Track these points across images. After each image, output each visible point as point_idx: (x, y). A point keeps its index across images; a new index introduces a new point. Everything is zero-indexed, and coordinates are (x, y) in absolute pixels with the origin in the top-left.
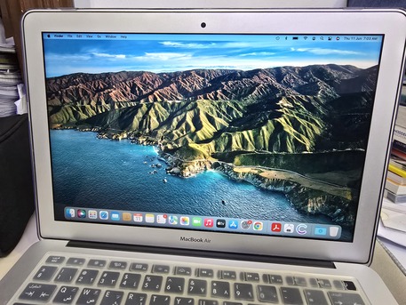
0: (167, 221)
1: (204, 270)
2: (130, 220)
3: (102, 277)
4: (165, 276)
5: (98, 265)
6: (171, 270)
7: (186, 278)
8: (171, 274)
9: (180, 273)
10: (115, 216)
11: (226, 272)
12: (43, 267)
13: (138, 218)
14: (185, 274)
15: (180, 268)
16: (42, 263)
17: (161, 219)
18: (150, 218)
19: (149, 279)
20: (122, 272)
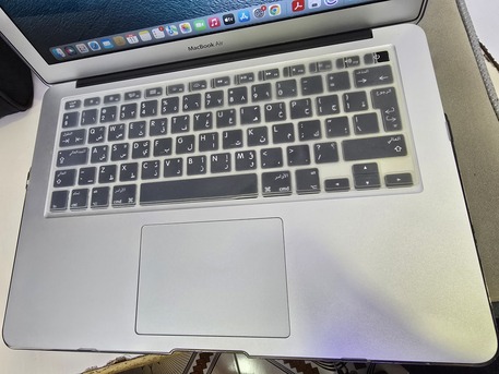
0: (165, 33)
1: (219, 79)
2: (124, 43)
3: (122, 112)
4: (180, 96)
5: (114, 101)
6: (186, 88)
7: (202, 92)
8: (186, 93)
9: (195, 89)
10: (107, 44)
11: (242, 75)
12: (65, 115)
13: (132, 39)
14: (200, 88)
15: (194, 83)
16: (62, 111)
17: (158, 33)
18: (145, 35)
19: (165, 103)
20: (138, 102)
